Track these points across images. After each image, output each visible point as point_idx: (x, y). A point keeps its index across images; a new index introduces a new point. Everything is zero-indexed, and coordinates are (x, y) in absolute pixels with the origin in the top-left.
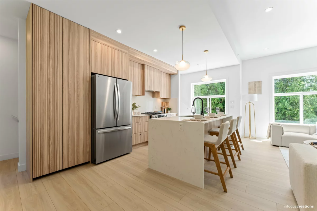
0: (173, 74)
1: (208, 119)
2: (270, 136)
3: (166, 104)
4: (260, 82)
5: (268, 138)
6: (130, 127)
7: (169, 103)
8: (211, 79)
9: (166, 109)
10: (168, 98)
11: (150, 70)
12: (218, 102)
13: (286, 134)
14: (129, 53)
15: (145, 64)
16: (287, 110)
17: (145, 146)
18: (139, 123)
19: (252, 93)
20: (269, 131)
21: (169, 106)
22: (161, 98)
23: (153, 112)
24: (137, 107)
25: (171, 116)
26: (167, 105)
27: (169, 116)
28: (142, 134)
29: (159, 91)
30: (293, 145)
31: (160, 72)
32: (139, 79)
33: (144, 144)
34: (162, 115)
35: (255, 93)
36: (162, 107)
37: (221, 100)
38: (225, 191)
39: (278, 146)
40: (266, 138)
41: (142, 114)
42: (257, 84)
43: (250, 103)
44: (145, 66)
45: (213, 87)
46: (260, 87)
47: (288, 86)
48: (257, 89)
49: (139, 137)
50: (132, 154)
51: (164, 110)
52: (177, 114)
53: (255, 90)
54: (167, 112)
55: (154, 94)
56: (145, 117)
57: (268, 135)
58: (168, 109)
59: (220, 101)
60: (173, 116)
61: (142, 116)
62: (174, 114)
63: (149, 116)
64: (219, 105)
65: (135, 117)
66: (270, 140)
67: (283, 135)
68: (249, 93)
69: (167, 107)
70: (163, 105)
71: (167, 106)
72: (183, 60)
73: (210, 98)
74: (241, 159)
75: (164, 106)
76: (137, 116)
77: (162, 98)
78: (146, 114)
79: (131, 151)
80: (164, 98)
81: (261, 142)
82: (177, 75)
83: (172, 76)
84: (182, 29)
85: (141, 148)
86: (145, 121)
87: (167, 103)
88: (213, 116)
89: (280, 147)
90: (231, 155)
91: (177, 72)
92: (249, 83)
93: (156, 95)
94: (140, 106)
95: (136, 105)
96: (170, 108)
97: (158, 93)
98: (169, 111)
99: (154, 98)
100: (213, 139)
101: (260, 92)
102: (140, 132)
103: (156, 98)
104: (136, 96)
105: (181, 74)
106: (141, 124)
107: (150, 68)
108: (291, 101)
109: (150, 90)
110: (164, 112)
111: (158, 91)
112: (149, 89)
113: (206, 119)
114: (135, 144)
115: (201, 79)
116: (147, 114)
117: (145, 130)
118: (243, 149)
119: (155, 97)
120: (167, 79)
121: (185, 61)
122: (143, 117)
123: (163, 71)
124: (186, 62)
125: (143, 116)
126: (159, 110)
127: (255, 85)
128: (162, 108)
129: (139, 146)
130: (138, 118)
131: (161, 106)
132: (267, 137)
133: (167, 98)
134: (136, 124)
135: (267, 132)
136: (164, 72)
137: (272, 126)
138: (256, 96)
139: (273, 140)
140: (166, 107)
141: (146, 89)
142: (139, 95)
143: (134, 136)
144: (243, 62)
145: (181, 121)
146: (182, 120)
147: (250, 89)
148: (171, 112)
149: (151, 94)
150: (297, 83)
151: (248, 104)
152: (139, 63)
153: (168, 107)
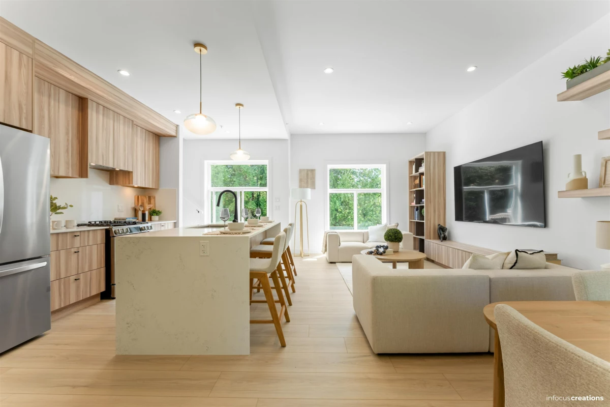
0: (164, 136)
1: (253, 229)
2: (326, 250)
3: (146, 200)
4: (313, 171)
5: (324, 253)
6: (44, 264)
7: (154, 198)
8: (249, 157)
9: (147, 213)
10: (154, 187)
11: (103, 115)
12: (249, 199)
13: (343, 244)
14: (37, 57)
15: (89, 97)
16: (338, 212)
17: (93, 307)
18: (73, 250)
19: (304, 187)
20: (325, 243)
21: (155, 207)
22: (134, 187)
23: (112, 220)
24: (59, 208)
25: (163, 228)
26: (150, 203)
27: (158, 228)
28: (82, 276)
29: (130, 170)
30: (356, 257)
31: (134, 124)
32: (67, 133)
33: (89, 303)
34: (141, 226)
35: (307, 187)
36: (137, 208)
37: (253, 196)
38: (283, 346)
39: (335, 263)
40: (322, 253)
41: (78, 225)
42: (309, 173)
43: (301, 201)
44: (90, 103)
45: (240, 171)
46: (313, 178)
47: (338, 179)
48: (309, 180)
49: (73, 286)
50: (51, 336)
51: (144, 215)
52: (175, 223)
53: (307, 182)
54: (150, 220)
55: (114, 176)
56: (91, 232)
57: (324, 248)
58: (154, 213)
59: (251, 196)
60: (166, 228)
61: (80, 232)
62: (169, 225)
63: (104, 232)
64: (250, 203)
65: (58, 234)
66: (326, 255)
67: (341, 246)
68: (301, 186)
69: (150, 209)
70: (140, 204)
71: (151, 206)
72: (201, 113)
73: (241, 192)
74: (296, 290)
75: (142, 205)
76: (67, 233)
77: (136, 186)
78: (90, 224)
79: (48, 328)
80: (143, 186)
81: (316, 260)
82: (176, 139)
83: (161, 138)
84: (201, 51)
85: (79, 313)
86: (91, 244)
87: (150, 198)
88: (256, 224)
89: (337, 264)
90: (285, 287)
91: (176, 133)
92: (301, 171)
93: (121, 179)
94: (71, 206)
95: (58, 203)
96: (157, 210)
97: (127, 174)
98: (155, 218)
99: (114, 187)
100: (262, 264)
101: (313, 186)
102: (74, 272)
103: (120, 187)
104: (57, 177)
105: (184, 140)
106: (80, 253)
107: (104, 110)
108: (342, 200)
109: (104, 165)
110: (144, 220)
111: (126, 169)
112: (101, 163)
113: (249, 231)
114: (57, 307)
115: (231, 155)
116: (97, 225)
117: (90, 265)
118: (296, 275)
119: (117, 183)
120: (151, 144)
121: (205, 116)
122: (86, 233)
123: (140, 125)
124: (209, 118)
125: (84, 231)
126: (127, 215)
127: (307, 174)
128: (135, 211)
129: (71, 311)
130: (69, 236)
131: (133, 206)
132: (322, 251)
133: (151, 187)
134: (63, 253)
135: (322, 245)
136: (142, 126)
137: (329, 235)
138: (309, 190)
139: (330, 255)
140: (147, 207)
141: (92, 162)
142: (70, 176)
143: (55, 287)
144: (292, 135)
145: (202, 236)
146: (205, 235)
147: (301, 180)
148: (160, 220)
149: (107, 175)
150: (347, 176)
151: (299, 204)
152: (70, 91)
153: (153, 208)
